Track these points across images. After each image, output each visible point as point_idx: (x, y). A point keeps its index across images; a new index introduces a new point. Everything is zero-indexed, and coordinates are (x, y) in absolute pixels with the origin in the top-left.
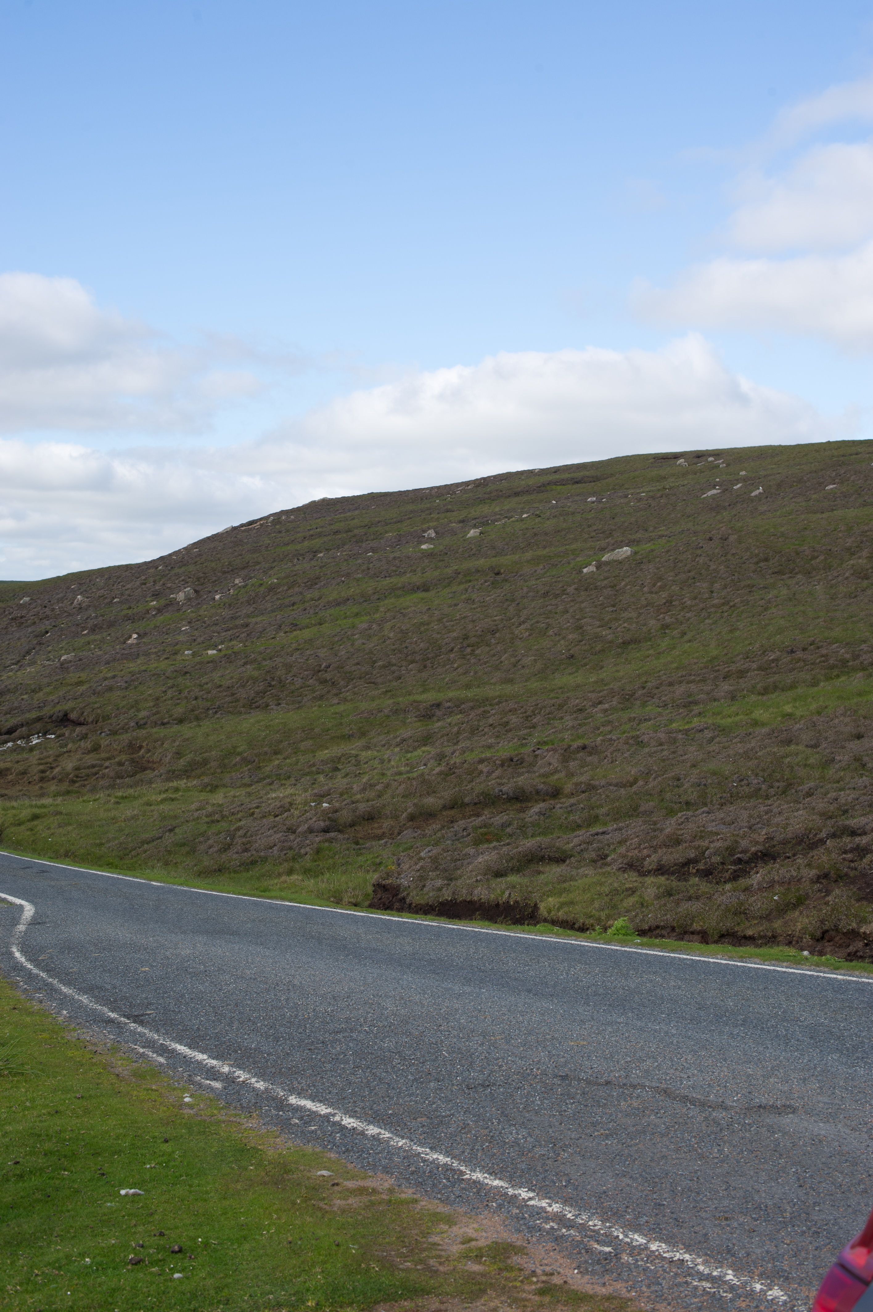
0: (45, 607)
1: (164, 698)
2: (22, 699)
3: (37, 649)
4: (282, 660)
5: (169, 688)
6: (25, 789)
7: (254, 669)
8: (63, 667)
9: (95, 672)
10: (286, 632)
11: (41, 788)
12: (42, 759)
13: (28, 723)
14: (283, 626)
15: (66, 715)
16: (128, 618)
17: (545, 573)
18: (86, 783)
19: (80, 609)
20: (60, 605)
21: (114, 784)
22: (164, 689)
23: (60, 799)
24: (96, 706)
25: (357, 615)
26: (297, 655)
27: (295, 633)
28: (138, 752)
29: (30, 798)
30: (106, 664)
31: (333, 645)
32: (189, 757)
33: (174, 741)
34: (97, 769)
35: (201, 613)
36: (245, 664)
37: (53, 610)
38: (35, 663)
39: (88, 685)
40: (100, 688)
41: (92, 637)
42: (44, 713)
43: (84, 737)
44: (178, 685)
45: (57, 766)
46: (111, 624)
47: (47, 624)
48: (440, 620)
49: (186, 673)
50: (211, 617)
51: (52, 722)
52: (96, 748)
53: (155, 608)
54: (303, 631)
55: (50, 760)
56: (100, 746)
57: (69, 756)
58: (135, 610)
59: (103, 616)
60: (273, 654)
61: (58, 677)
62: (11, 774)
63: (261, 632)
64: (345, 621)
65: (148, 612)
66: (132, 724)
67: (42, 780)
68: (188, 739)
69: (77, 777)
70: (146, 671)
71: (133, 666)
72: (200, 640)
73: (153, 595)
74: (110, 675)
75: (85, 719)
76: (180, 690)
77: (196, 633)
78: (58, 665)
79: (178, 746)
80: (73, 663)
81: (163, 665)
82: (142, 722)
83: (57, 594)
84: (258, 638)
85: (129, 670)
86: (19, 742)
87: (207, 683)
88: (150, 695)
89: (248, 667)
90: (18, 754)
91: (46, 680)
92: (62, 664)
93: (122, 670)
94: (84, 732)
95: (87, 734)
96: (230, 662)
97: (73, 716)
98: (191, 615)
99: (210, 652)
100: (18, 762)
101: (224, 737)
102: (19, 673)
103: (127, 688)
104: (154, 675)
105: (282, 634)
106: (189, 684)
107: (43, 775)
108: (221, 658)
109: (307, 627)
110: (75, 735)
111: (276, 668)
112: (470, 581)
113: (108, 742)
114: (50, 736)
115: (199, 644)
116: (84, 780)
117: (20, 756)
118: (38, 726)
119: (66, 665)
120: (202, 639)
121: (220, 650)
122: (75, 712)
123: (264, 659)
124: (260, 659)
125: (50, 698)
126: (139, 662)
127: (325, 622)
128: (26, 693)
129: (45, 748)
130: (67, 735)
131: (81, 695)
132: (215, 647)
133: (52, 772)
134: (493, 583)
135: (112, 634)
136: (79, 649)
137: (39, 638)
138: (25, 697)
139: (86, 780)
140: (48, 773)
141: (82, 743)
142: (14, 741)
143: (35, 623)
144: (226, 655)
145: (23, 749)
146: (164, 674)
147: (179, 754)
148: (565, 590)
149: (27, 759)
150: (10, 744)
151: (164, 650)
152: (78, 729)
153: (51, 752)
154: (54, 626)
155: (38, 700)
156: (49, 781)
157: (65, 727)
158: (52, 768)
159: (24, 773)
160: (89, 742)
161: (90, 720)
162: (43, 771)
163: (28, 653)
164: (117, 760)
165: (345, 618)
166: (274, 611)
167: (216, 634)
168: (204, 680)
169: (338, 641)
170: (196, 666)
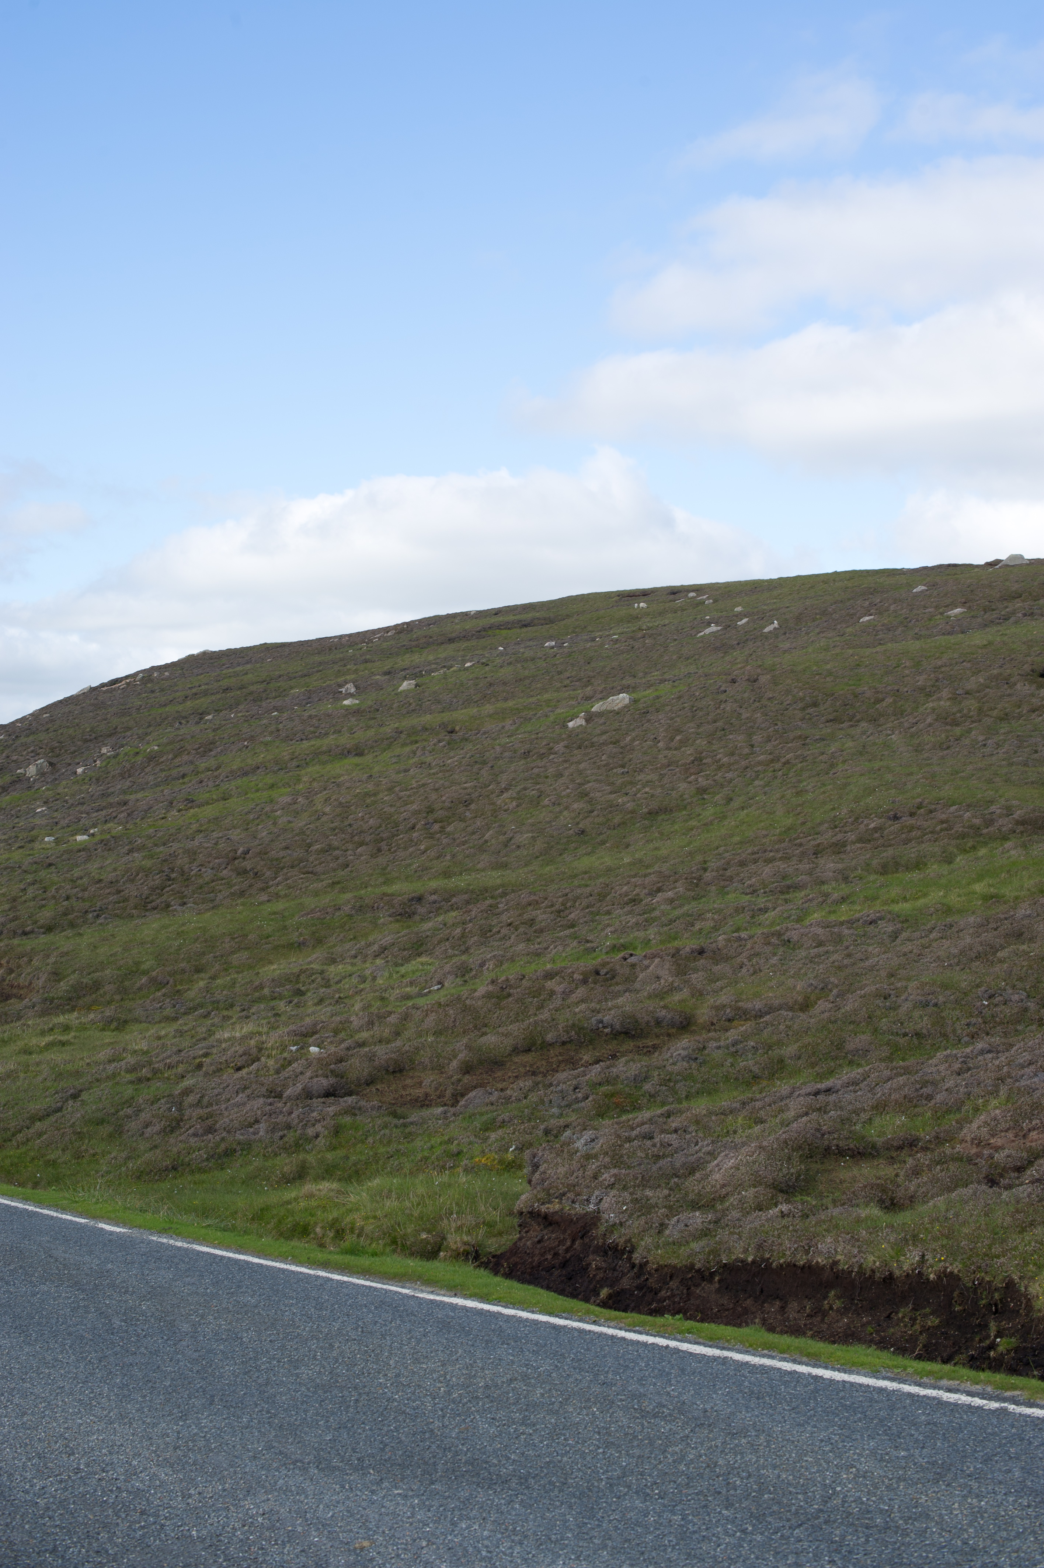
1: (23, 898)
4: (182, 845)
5: (30, 884)
7: (144, 858)
10: (179, 811)
14: (175, 803)
17: (517, 729)
22: (22, 887)
25: (272, 786)
26: (199, 838)
27: (192, 810)
31: (248, 824)
32: (73, 979)
33: (48, 956)
35: (58, 790)
36: (130, 851)
44: (41, 881)
48: (390, 790)
49: (50, 865)
50: (74, 795)
54: (203, 808)
60: (167, 838)
63: (146, 811)
64: (258, 794)
68: (67, 953)
72: (63, 823)
76: (44, 888)
77: (55, 815)
79: (55, 963)
81: (17, 855)
84: (142, 819)
87: (81, 878)
89: (136, 855)
96: (109, 850)
98: (45, 794)
99: (79, 838)
101: (120, 949)
104: (6, 868)
105: (175, 813)
106: (56, 879)
108: (96, 844)
109: (208, 803)
111: (174, 855)
112: (416, 742)
115: (63, 828)
120: (66, 821)
121: (93, 835)
123: (156, 845)
124: (150, 845)
127: (231, 796)
132: (85, 831)
134: (449, 744)
144: (102, 841)
146: (20, 867)
148: (551, 749)
151: (17, 837)
165: (257, 791)
166: (157, 785)
167: (84, 815)
168: (77, 873)
169: (253, 820)
170: (62, 855)
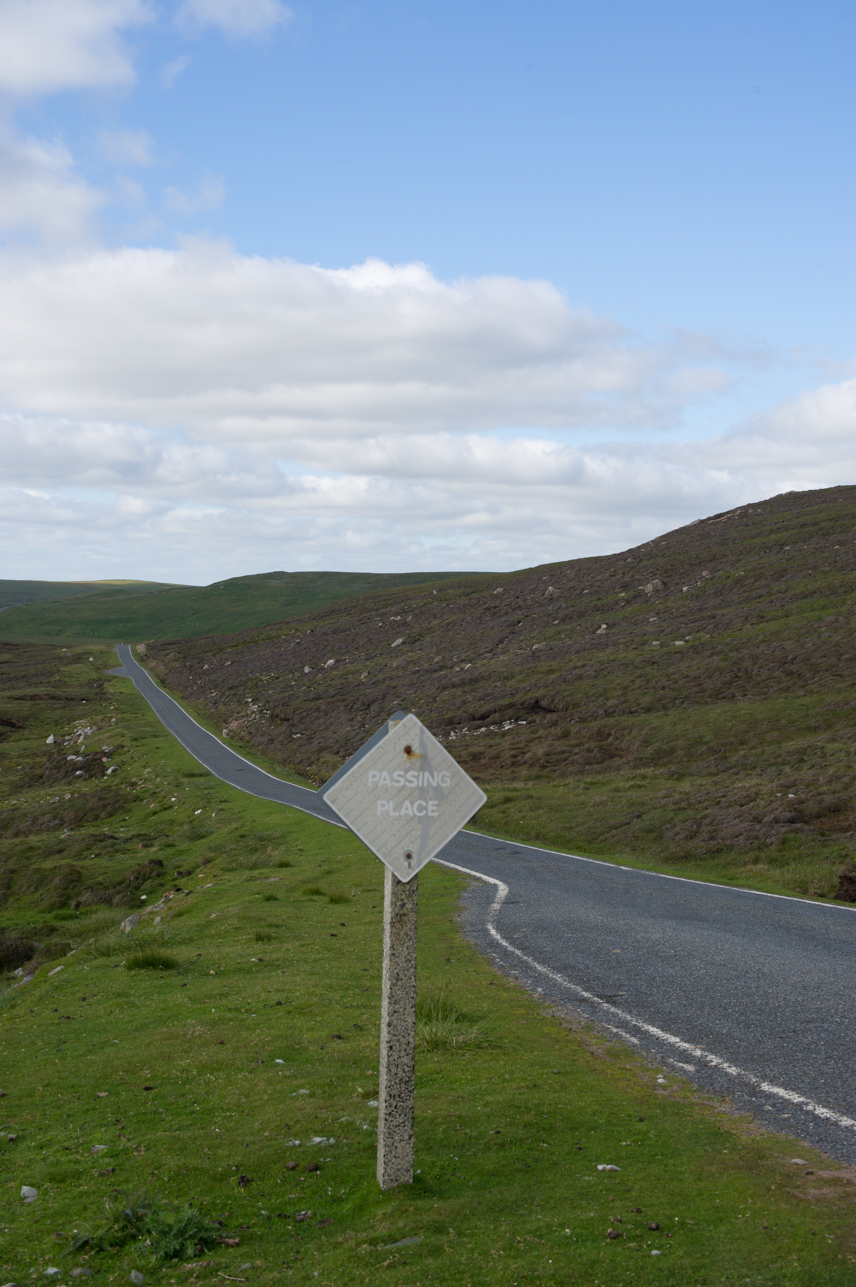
0: (518, 597)
1: (632, 687)
2: (496, 686)
3: (510, 638)
4: (749, 652)
5: (637, 677)
6: (497, 773)
8: (535, 655)
9: (565, 661)
10: (752, 624)
11: (513, 772)
12: (514, 744)
13: (500, 709)
14: (750, 618)
15: (537, 702)
16: (597, 609)
18: (556, 768)
19: (551, 599)
20: (532, 596)
21: (583, 770)
22: (632, 679)
23: (530, 784)
24: (566, 693)
25: (823, 608)
26: (763, 646)
27: (761, 625)
28: (607, 739)
29: (502, 781)
30: (576, 653)
31: (799, 637)
32: (656, 745)
33: (642, 730)
34: (566, 755)
35: (669, 604)
36: (712, 655)
37: (525, 600)
38: (508, 651)
39: (559, 674)
40: (570, 676)
41: (563, 627)
42: (516, 700)
43: (554, 724)
44: (646, 675)
45: (528, 751)
46: (581, 615)
47: (519, 614)
49: (654, 663)
50: (679, 608)
51: (524, 709)
52: (566, 735)
53: (624, 600)
54: (770, 623)
55: (521, 745)
56: (570, 733)
57: (540, 742)
58: (604, 601)
59: (573, 606)
60: (739, 645)
61: (530, 665)
62: (485, 758)
63: (728, 624)
64: (811, 613)
65: (616, 603)
66: (601, 712)
67: (514, 764)
68: (655, 728)
69: (548, 762)
70: (614, 660)
71: (601, 656)
72: (667, 631)
73: (622, 587)
74: (580, 664)
75: (555, 707)
76: (648, 680)
77: (664, 624)
78: (530, 653)
79: (646, 734)
80: (544, 652)
81: (631, 655)
82: (610, 710)
83: (530, 585)
84: (725, 630)
85: (598, 659)
86: (492, 728)
87: (674, 674)
88: (619, 684)
89: (715, 658)
90: (491, 739)
91: (518, 668)
92: (534, 653)
93: (591, 660)
94: (554, 719)
95: (557, 721)
96: (697, 653)
97: (544, 703)
98: (659, 606)
99: (677, 643)
100: (491, 746)
101: (690, 726)
102: (492, 661)
103: (596, 677)
104: (622, 665)
105: (748, 626)
106: (656, 674)
107: (515, 760)
108: (688, 648)
109: (774, 619)
110: (545, 721)
111: (742, 659)
113: (577, 729)
114: (521, 722)
115: (667, 635)
116: (554, 766)
117: (492, 741)
118: (511, 712)
119: (537, 654)
120: (670, 630)
121: (687, 641)
122: (546, 700)
123: (731, 651)
124: (726, 650)
125: (523, 685)
126: (608, 651)
127: (792, 614)
128: (499, 681)
129: (517, 734)
130: (538, 721)
131: (552, 682)
132: (682, 638)
133: (523, 757)
135: (582, 624)
136: (551, 638)
137: (512, 628)
138: (498, 684)
139: (556, 765)
140: (519, 758)
141: (552, 730)
142: (487, 726)
143: (508, 613)
144: (693, 646)
145: (496, 734)
146: (632, 664)
147: (646, 743)
149: (500, 744)
150: (483, 729)
151: (633, 641)
152: (549, 716)
153: (522, 738)
154: (526, 616)
155: (510, 687)
156: (520, 765)
157: (536, 714)
158: (523, 753)
159: (497, 757)
160: (559, 729)
161: (561, 707)
162: (515, 756)
163: (501, 641)
164: (586, 747)
165: (812, 610)
166: (740, 603)
167: (683, 626)
168: (671, 670)
169: (804, 634)
170: (663, 656)
